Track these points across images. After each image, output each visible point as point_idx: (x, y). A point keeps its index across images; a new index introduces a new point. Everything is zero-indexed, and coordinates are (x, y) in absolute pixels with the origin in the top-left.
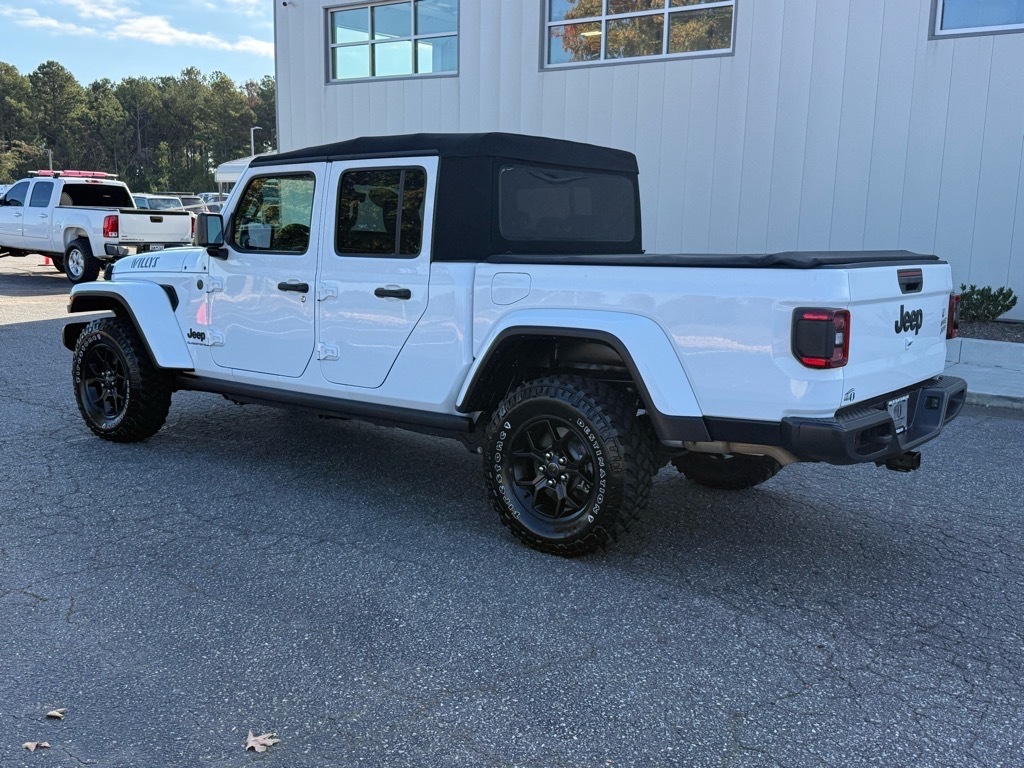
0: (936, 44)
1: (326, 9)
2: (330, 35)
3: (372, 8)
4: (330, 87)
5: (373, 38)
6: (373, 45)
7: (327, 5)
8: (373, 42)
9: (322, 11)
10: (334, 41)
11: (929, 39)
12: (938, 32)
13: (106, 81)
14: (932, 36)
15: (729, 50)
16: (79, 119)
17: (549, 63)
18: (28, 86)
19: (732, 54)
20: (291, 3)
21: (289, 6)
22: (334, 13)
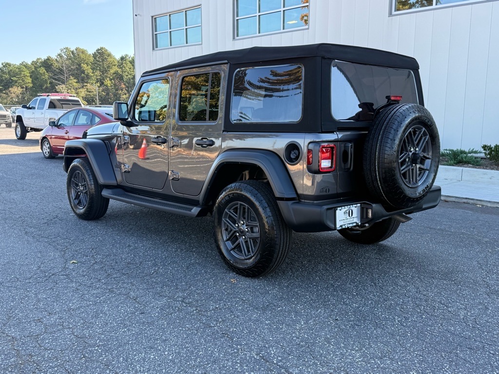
0: (392, 19)
1: (152, 17)
2: (155, 28)
3: (170, 15)
4: (154, 52)
6: (170, 32)
7: (153, 15)
10: (156, 31)
11: (389, 17)
12: (394, 13)
14: (390, 14)
15: (307, 27)
16: (113, 73)
17: (238, 36)
18: (92, 59)
19: (308, 29)
20: (139, 15)
21: (138, 16)
22: (155, 18)
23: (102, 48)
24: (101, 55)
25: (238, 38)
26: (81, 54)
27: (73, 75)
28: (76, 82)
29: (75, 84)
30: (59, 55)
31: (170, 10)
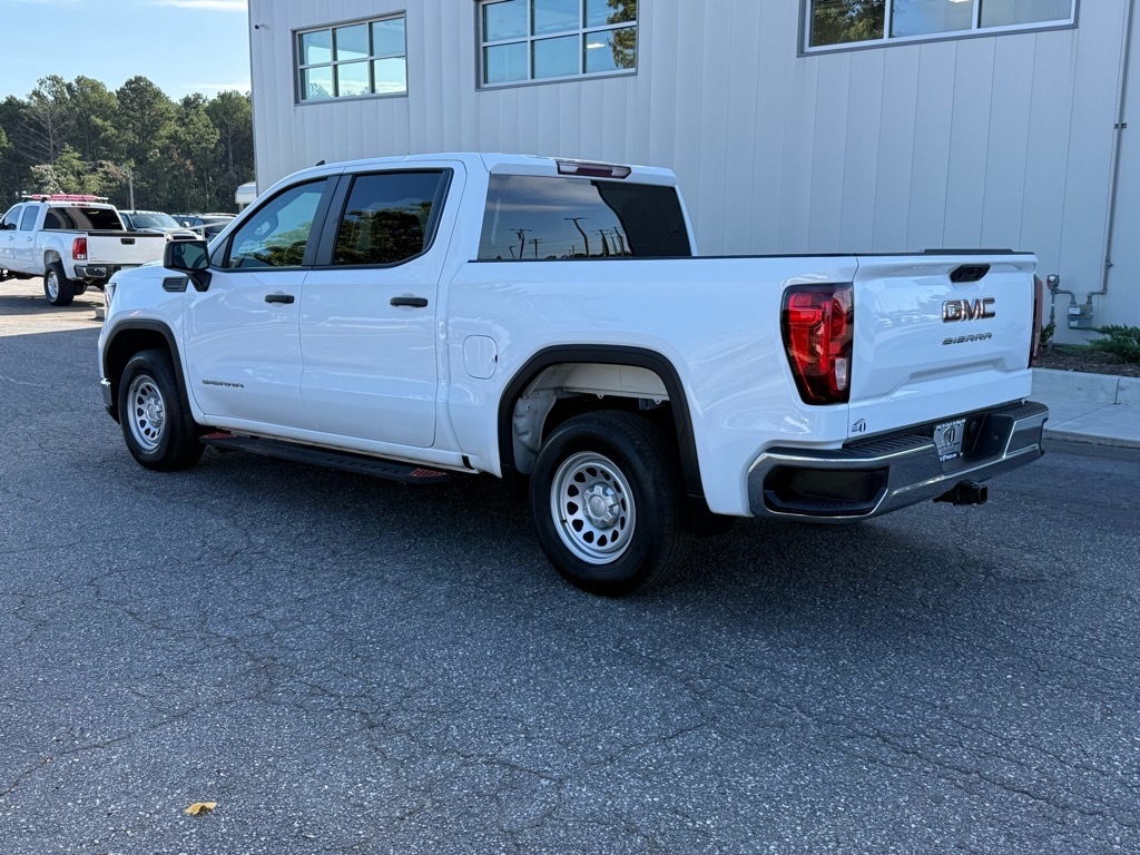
0: (804, 62)
1: (294, 32)
2: (299, 55)
3: (334, 29)
4: (299, 108)
5: (335, 58)
6: (335, 66)
7: (295, 27)
8: (335, 63)
9: (290, 34)
10: (302, 63)
11: (798, 57)
12: (808, 49)
13: (198, 96)
14: (801, 53)
15: (633, 70)
16: (167, 138)
17: (486, 82)
18: (115, 103)
19: (635, 74)
20: (263, 26)
21: (262, 29)
22: (301, 35)
23: (138, 79)
24: (139, 93)
25: (486, 86)
26: (89, 90)
27: (71, 141)
28: (79, 159)
29: (75, 162)
30: (36, 93)
31: (332, 21)
